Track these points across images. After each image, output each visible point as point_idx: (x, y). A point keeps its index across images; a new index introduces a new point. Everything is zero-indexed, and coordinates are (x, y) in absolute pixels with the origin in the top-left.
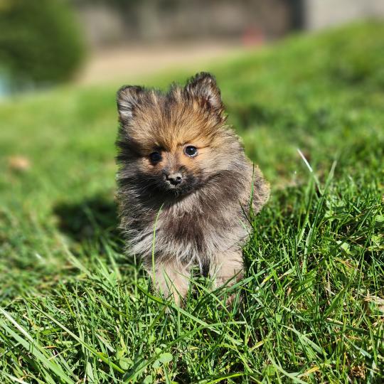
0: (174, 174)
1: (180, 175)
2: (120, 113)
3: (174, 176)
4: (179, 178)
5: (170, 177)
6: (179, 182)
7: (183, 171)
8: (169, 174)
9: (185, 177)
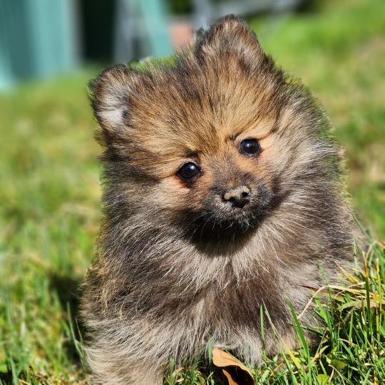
3: (236, 192)
4: (245, 194)
6: (247, 201)
8: (226, 192)
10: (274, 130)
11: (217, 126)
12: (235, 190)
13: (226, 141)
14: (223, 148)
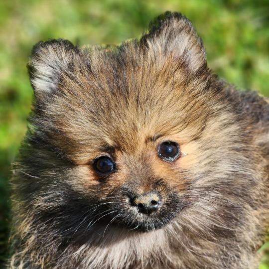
0: (144, 195)
1: (155, 197)
2: (33, 86)
3: (146, 200)
4: (154, 202)
5: (137, 201)
6: (155, 209)
7: (160, 188)
8: (136, 197)
9: (165, 200)
10: (196, 138)
11: (139, 125)
12: (145, 197)
13: (146, 142)
14: (141, 149)
